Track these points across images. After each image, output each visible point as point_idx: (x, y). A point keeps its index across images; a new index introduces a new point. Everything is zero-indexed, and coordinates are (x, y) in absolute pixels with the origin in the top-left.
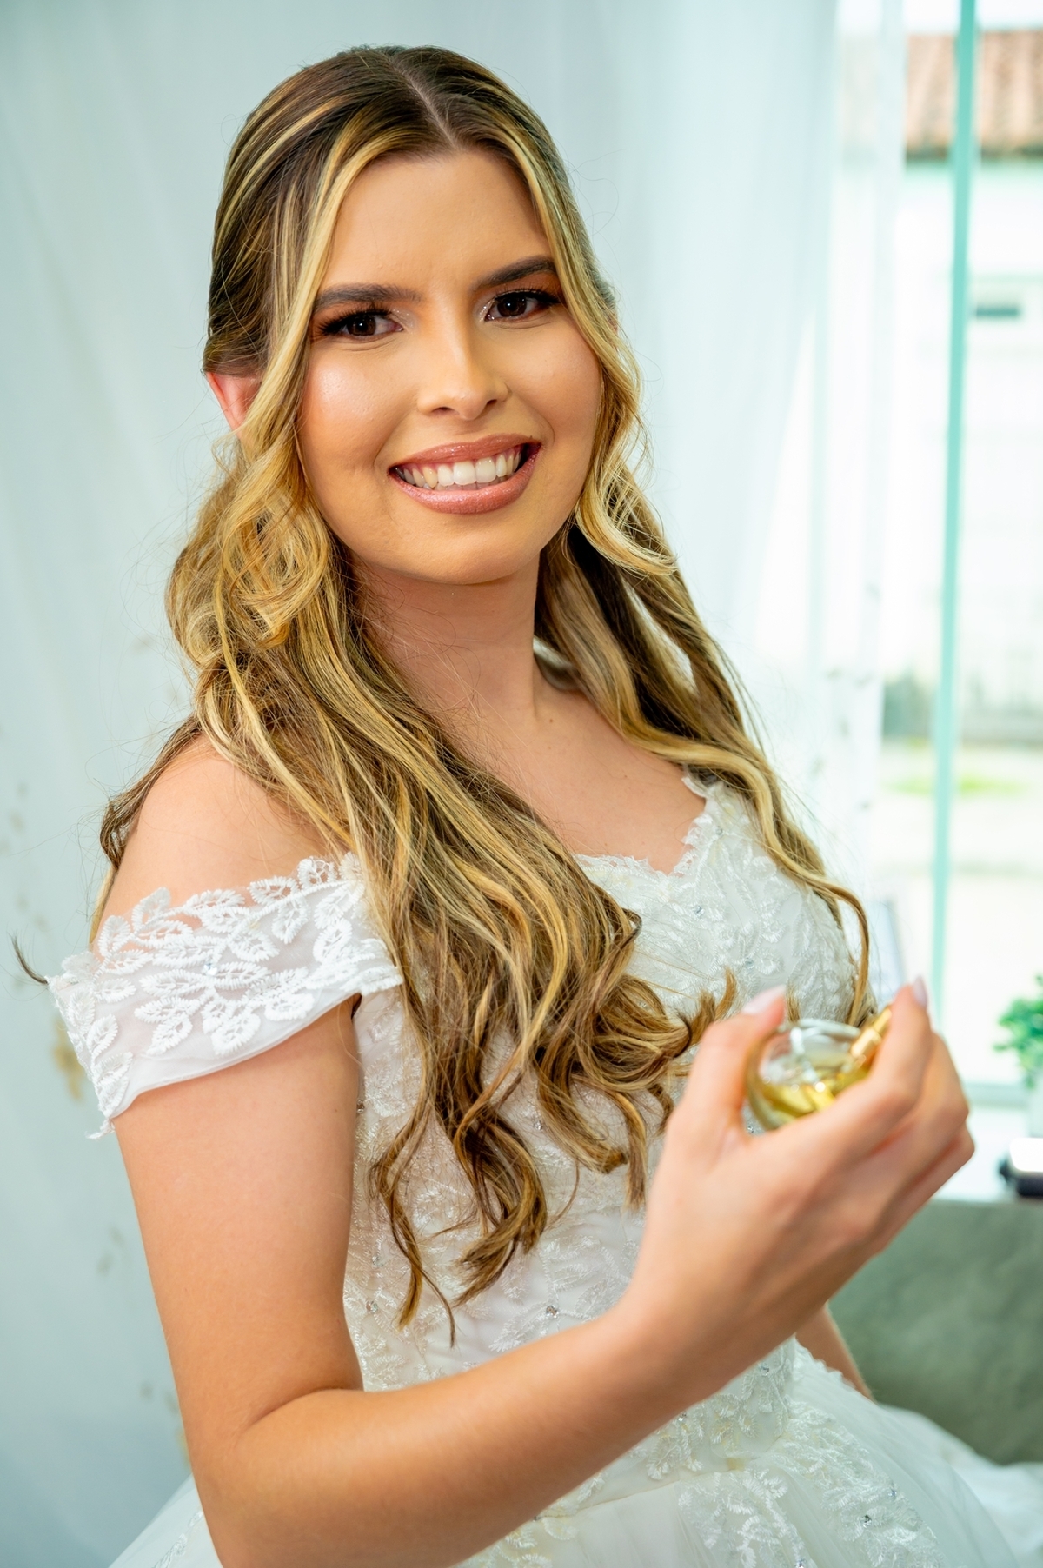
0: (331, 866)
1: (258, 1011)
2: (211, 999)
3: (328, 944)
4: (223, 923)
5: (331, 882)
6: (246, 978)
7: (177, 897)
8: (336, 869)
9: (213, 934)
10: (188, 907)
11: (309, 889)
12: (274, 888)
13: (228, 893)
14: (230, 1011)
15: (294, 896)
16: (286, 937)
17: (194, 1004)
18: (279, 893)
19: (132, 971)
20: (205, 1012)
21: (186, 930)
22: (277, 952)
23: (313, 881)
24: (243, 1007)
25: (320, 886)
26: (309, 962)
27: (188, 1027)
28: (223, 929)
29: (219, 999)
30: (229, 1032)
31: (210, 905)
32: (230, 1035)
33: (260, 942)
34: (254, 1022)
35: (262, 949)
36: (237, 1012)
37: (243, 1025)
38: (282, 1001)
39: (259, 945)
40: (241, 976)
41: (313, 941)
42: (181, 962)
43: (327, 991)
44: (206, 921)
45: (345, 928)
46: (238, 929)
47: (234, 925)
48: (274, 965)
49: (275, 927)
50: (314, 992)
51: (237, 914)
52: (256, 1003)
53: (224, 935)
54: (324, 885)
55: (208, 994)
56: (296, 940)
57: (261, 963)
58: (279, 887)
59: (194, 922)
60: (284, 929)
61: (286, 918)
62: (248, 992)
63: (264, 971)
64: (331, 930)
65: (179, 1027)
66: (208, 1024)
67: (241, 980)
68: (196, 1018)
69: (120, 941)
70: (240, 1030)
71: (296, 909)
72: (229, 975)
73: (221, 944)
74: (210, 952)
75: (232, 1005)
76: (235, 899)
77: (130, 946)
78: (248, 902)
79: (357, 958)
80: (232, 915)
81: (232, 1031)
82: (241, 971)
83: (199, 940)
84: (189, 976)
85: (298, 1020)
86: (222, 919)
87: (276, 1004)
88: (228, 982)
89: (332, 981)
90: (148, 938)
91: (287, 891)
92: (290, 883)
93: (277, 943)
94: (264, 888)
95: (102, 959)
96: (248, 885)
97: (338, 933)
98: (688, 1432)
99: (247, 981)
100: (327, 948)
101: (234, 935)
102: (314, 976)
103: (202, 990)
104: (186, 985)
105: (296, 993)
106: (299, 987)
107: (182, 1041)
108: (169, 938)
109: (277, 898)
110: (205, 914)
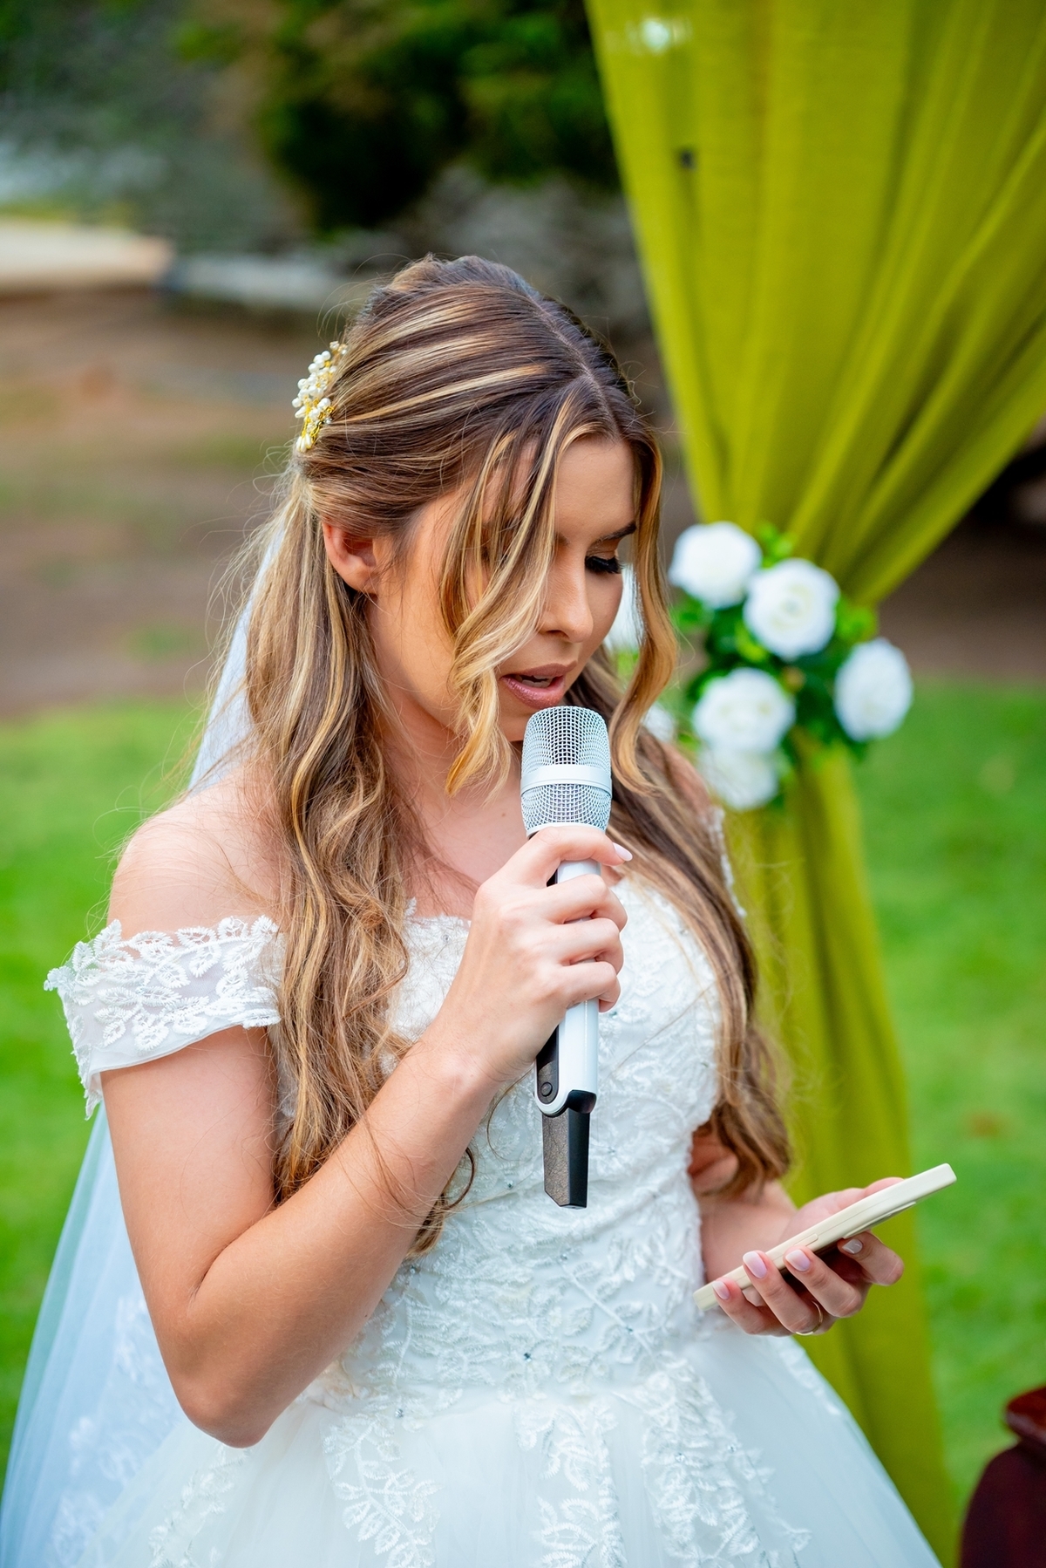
0: (246, 925)
1: (169, 1024)
2: (139, 1012)
3: (228, 983)
4: (154, 957)
5: (243, 937)
6: (164, 999)
7: (125, 935)
8: (249, 929)
9: (146, 963)
10: (132, 943)
11: (225, 939)
12: (195, 935)
13: (161, 934)
14: (150, 1022)
15: (212, 943)
16: (199, 972)
17: (130, 1013)
18: (200, 939)
19: (92, 984)
20: (135, 1021)
21: (129, 959)
22: (188, 983)
23: (229, 934)
24: (159, 1020)
25: (233, 938)
26: (213, 995)
27: (123, 1029)
28: (154, 960)
29: (145, 1013)
30: (146, 1037)
31: (148, 942)
32: (147, 1040)
33: (178, 974)
34: (165, 1032)
35: (178, 979)
36: (154, 1024)
37: (156, 1034)
38: (186, 1020)
39: (177, 976)
40: (160, 997)
41: (218, 979)
42: (124, 981)
43: (218, 1019)
44: (143, 953)
45: (244, 974)
46: (164, 962)
47: (162, 958)
48: (184, 992)
49: (193, 963)
50: (210, 1017)
51: (165, 952)
52: (169, 1018)
53: (154, 965)
54: (237, 939)
55: (137, 1008)
56: (205, 976)
57: (175, 990)
58: (201, 935)
59: (135, 954)
60: (198, 966)
61: (201, 958)
62: (164, 1010)
63: (177, 995)
64: (233, 973)
65: (118, 1029)
66: (137, 1028)
67: (160, 1001)
68: (129, 1024)
69: (87, 961)
70: (154, 1037)
71: (211, 953)
72: (152, 995)
73: (152, 971)
74: (143, 977)
75: (152, 1018)
76: (168, 940)
77: (92, 966)
78: (176, 943)
79: (247, 1000)
80: (162, 951)
81: (149, 1037)
82: (161, 993)
83: (137, 968)
84: (127, 992)
85: (194, 1035)
86: (154, 953)
87: (181, 1021)
88: (152, 1000)
89: (224, 1013)
90: (104, 961)
91: (207, 938)
92: (211, 933)
93: (191, 977)
94: (189, 934)
95: (75, 973)
96: (176, 931)
97: (237, 977)
98: (534, 1371)
99: (163, 1002)
100: (227, 987)
101: (160, 967)
102: (213, 1005)
103: (135, 1004)
104: (125, 999)
105: (196, 1015)
106: (200, 1011)
107: (118, 1040)
108: (118, 963)
109: (198, 942)
110: (145, 950)
